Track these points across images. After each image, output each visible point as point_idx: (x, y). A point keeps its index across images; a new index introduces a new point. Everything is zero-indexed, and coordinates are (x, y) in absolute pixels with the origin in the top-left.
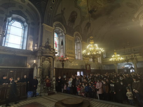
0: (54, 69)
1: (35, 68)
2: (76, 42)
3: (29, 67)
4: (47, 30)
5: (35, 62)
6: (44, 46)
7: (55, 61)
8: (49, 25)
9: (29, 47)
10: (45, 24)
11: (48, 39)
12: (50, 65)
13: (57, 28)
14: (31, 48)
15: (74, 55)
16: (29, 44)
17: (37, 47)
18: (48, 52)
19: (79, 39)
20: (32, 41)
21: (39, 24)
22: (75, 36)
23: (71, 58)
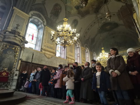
0: (20, 61)
6: (10, 31)
11: (18, 25)
13: (36, 19)
15: (54, 51)
23: (49, 53)
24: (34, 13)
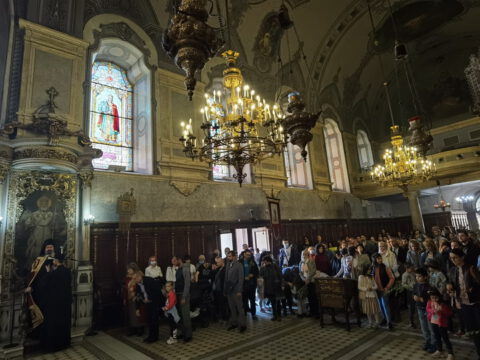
6: (29, 121)
11: (52, 93)
13: (115, 46)
18: (40, 148)
24: (101, 26)
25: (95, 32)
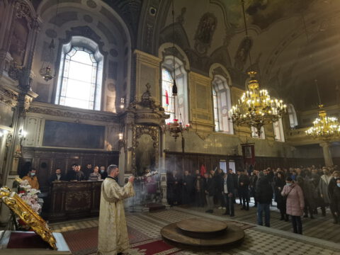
0: (164, 154)
1: (122, 150)
2: (216, 88)
3: (110, 148)
4: (144, 63)
5: (121, 138)
6: (140, 101)
7: (164, 135)
8: (150, 53)
9: (107, 104)
10: (141, 50)
11: (148, 86)
12: (155, 144)
13: (169, 59)
14: (112, 108)
15: (211, 122)
16: (109, 99)
17: (125, 104)
18: (148, 114)
19: (223, 83)
20: (114, 93)
21: (126, 52)
22: (214, 74)
23: (202, 128)
24: (165, 49)
25: (163, 53)
